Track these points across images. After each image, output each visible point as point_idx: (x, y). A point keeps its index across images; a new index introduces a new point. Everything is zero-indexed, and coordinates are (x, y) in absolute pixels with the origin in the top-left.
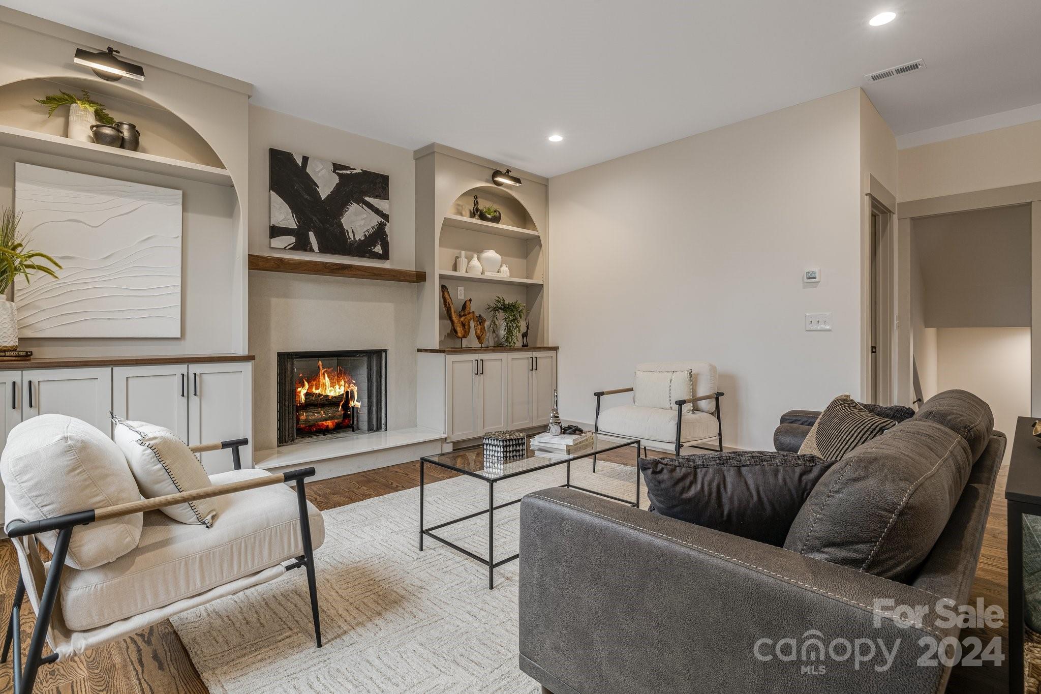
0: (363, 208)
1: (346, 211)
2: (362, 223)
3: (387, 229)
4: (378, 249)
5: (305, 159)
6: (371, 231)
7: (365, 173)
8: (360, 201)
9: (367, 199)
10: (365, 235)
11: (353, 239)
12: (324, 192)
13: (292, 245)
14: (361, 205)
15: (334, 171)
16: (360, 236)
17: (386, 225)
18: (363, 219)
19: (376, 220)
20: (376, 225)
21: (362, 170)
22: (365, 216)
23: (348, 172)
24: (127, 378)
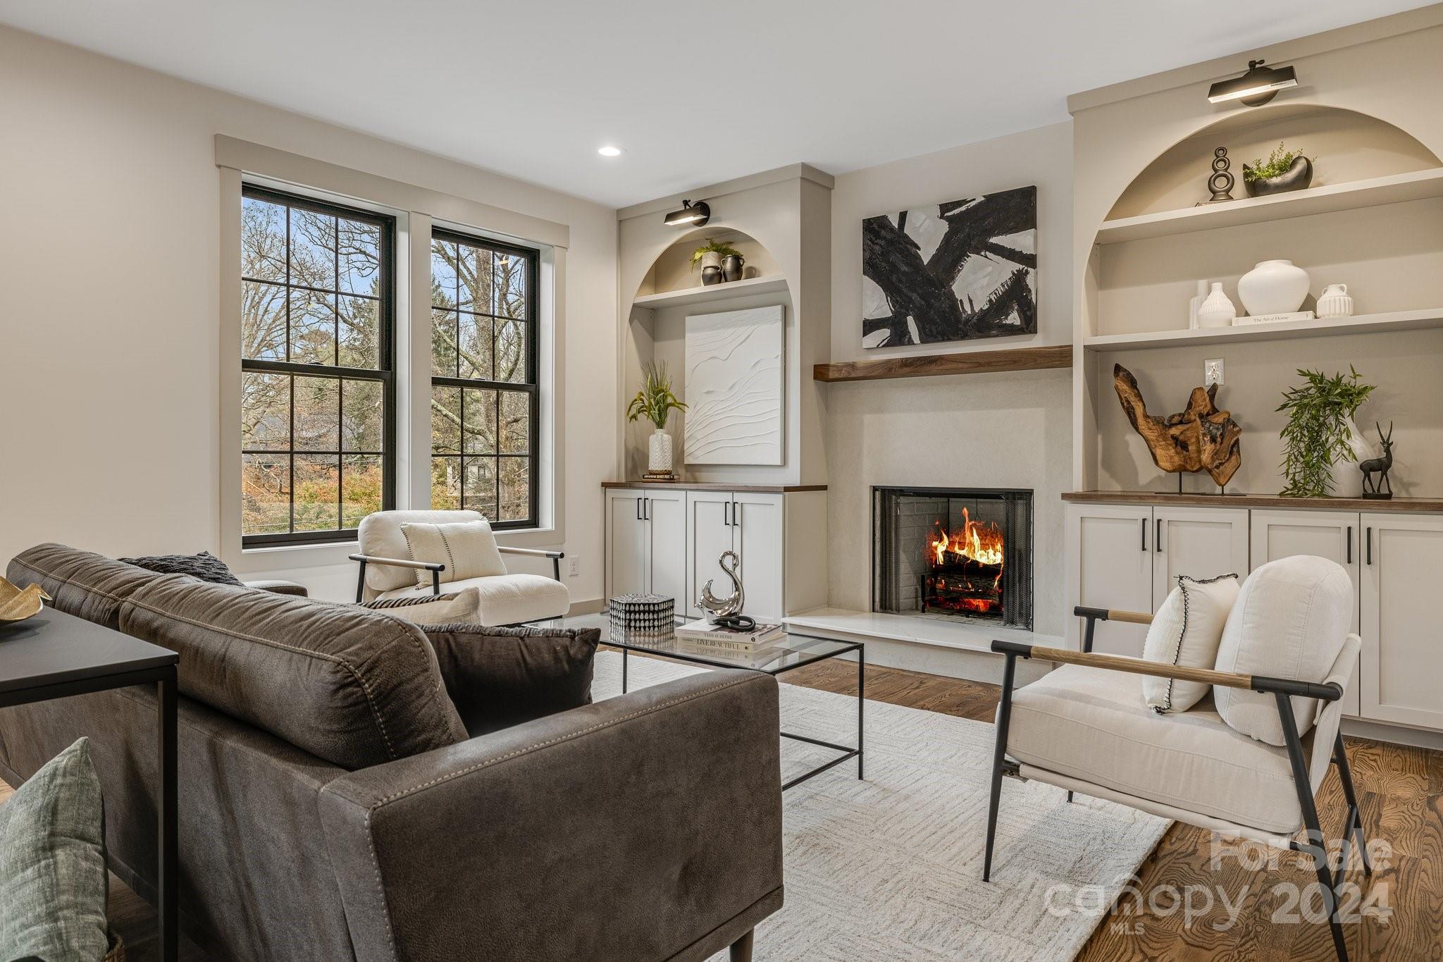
0: (986, 257)
1: (959, 271)
2: (985, 281)
3: (1030, 281)
4: (1014, 318)
5: (903, 216)
6: (1001, 291)
7: (990, 198)
8: (984, 247)
9: (994, 240)
10: (990, 301)
11: (969, 312)
12: (926, 254)
13: (886, 341)
14: (983, 253)
15: (942, 217)
16: (981, 304)
17: (1027, 272)
18: (989, 274)
19: (1010, 268)
20: (1010, 279)
21: (984, 196)
22: (990, 269)
23: (963, 208)
24: (695, 502)
